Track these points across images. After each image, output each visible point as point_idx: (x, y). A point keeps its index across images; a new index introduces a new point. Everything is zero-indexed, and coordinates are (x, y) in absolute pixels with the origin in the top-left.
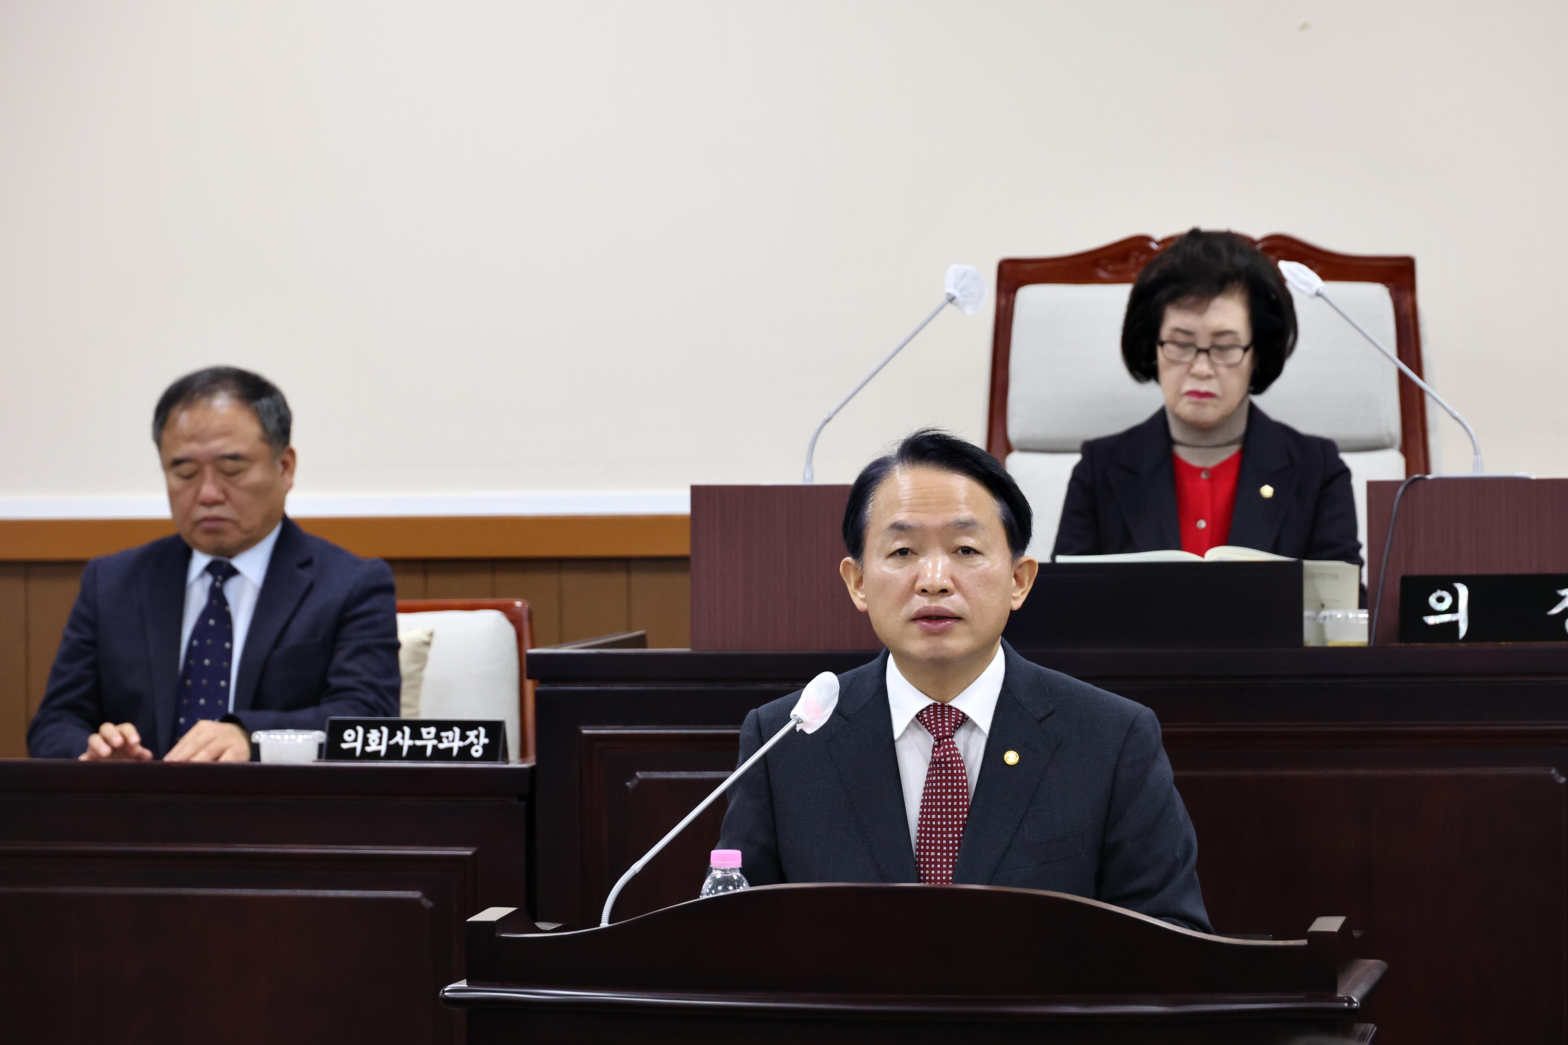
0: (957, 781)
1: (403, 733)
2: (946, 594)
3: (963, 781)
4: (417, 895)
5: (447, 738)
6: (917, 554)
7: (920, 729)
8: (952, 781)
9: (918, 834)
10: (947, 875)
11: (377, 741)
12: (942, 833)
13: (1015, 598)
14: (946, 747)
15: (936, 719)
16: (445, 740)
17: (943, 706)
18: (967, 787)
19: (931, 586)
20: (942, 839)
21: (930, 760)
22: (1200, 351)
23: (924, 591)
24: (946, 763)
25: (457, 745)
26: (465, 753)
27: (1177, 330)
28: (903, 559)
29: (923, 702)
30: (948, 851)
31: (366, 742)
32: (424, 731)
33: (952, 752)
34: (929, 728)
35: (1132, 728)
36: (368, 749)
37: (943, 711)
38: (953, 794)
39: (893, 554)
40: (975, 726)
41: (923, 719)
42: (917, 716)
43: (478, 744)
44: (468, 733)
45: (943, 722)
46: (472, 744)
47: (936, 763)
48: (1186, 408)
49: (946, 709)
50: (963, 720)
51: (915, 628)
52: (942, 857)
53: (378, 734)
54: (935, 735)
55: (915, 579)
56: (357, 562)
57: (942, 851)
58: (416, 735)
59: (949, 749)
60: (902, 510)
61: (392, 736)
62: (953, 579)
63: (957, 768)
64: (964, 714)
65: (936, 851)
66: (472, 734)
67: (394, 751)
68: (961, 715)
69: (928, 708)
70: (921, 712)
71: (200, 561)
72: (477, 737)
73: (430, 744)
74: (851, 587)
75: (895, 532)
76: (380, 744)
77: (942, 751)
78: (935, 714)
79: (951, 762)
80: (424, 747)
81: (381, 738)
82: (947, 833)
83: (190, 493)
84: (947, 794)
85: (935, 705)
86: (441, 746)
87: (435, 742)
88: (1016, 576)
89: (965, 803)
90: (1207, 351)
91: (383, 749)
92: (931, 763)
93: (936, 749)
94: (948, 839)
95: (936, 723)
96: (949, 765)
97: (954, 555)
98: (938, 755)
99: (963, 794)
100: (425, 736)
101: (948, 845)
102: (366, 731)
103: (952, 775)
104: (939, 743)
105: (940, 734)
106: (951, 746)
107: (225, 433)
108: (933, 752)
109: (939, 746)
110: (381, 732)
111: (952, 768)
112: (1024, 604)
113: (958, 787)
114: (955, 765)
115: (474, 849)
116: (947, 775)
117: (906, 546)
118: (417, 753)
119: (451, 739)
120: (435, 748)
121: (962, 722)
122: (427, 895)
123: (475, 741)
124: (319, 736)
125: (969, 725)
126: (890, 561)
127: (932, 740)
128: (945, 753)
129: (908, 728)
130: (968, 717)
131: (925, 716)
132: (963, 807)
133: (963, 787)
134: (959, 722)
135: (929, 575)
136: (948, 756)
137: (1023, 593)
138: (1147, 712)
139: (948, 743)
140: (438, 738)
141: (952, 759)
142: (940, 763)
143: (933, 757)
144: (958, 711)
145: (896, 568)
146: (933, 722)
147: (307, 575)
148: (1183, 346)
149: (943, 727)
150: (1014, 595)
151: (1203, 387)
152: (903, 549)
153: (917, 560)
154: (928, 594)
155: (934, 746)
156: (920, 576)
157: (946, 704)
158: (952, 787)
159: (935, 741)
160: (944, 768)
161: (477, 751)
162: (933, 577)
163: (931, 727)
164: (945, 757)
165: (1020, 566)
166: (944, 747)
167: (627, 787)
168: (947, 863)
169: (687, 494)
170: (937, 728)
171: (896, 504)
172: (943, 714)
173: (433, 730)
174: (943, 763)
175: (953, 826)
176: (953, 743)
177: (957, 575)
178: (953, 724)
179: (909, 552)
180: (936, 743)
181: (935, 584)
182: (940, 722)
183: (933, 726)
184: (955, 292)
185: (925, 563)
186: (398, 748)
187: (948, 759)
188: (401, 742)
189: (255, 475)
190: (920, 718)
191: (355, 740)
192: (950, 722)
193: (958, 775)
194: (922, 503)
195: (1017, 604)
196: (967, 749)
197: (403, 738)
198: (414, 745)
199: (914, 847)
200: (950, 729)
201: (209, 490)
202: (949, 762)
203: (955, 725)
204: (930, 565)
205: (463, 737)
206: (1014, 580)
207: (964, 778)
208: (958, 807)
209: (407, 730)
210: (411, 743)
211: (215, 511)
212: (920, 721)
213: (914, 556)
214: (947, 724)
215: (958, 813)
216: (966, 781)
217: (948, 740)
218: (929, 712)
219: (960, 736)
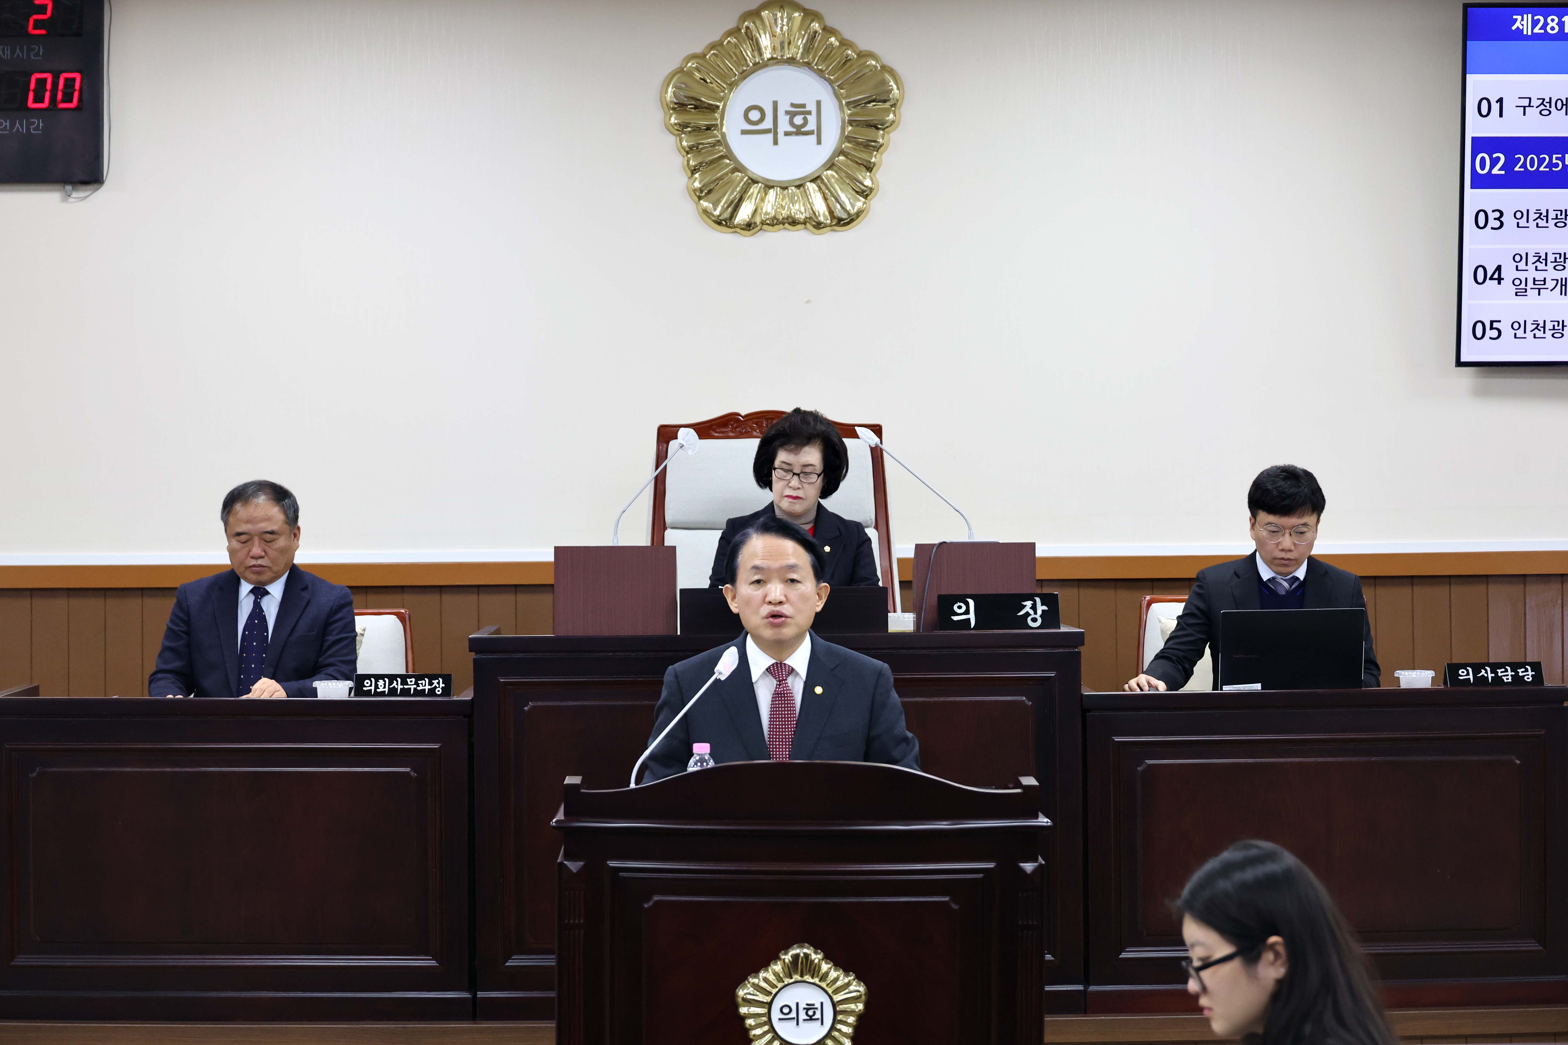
0: (790, 704)
1: (397, 681)
2: (782, 604)
3: (793, 704)
4: (408, 770)
5: (422, 684)
6: (766, 582)
7: (768, 676)
8: (788, 704)
9: (769, 733)
10: (786, 755)
11: (383, 686)
12: (782, 732)
13: (818, 606)
14: (785, 685)
15: (778, 670)
16: (420, 685)
17: (781, 663)
18: (795, 707)
19: (775, 600)
20: (782, 735)
21: (773, 692)
22: (794, 474)
23: (770, 602)
24: (784, 694)
25: (427, 687)
26: (432, 692)
27: (784, 462)
28: (759, 585)
29: (770, 661)
30: (786, 742)
31: (377, 687)
32: (409, 680)
33: (788, 688)
34: (774, 675)
35: (880, 674)
36: (378, 690)
37: (781, 666)
38: (788, 711)
39: (753, 583)
40: (797, 674)
41: (771, 670)
42: (767, 669)
43: (439, 687)
44: (433, 681)
45: (782, 672)
46: (436, 687)
47: (776, 694)
48: (785, 504)
49: (783, 665)
50: (792, 671)
51: (766, 622)
52: (782, 745)
53: (384, 683)
54: (778, 679)
55: (766, 596)
56: (333, 588)
57: (782, 742)
58: (404, 682)
59: (786, 687)
60: (758, 559)
61: (391, 683)
62: (785, 596)
63: (790, 697)
64: (792, 668)
65: (779, 741)
66: (435, 682)
67: (393, 692)
68: (790, 668)
69: (773, 665)
70: (769, 667)
71: (245, 588)
72: (438, 683)
73: (412, 687)
74: (729, 600)
75: (755, 571)
76: (385, 687)
77: (782, 687)
78: (777, 668)
79: (787, 693)
80: (410, 689)
81: (385, 684)
82: (785, 732)
83: (245, 550)
84: (785, 711)
85: (777, 663)
86: (418, 688)
87: (415, 686)
88: (818, 594)
89: (795, 715)
90: (798, 475)
91: (386, 690)
92: (774, 694)
93: (778, 687)
94: (786, 735)
95: (778, 672)
96: (786, 695)
97: (786, 583)
98: (780, 690)
99: (793, 711)
100: (409, 683)
101: (786, 738)
102: (376, 681)
103: (788, 700)
104: (780, 683)
105: (781, 678)
106: (787, 685)
107: (268, 519)
108: (776, 688)
109: (780, 685)
110: (385, 681)
111: (787, 697)
112: (823, 609)
113: (790, 707)
114: (789, 695)
115: (440, 744)
116: (785, 700)
117: (760, 578)
118: (405, 692)
119: (424, 685)
120: (415, 689)
121: (792, 672)
122: (413, 769)
123: (437, 686)
124: (350, 684)
125: (794, 674)
126: (752, 586)
127: (775, 682)
128: (784, 689)
129: (761, 676)
130: (795, 670)
131: (772, 669)
132: (793, 717)
133: (793, 707)
134: (790, 672)
135: (773, 594)
137: (822, 603)
138: (886, 665)
139: (785, 683)
140: (417, 684)
142: (781, 694)
143: (775, 691)
144: (789, 666)
145: (755, 590)
146: (776, 672)
147: (306, 595)
148: (787, 471)
149: (782, 674)
150: (818, 604)
151: (794, 494)
152: (758, 580)
153: (766, 586)
154: (772, 604)
155: (777, 685)
156: (768, 595)
157: (783, 663)
158: (788, 707)
160: (783, 697)
161: (439, 691)
162: (775, 595)
164: (784, 691)
165: (821, 589)
166: (783, 685)
167: (524, 710)
168: (786, 748)
169: (553, 550)
170: (779, 675)
171: (754, 555)
173: (413, 680)
175: (788, 728)
176: (787, 683)
177: (788, 594)
179: (762, 581)
180: (778, 683)
181: (777, 599)
182: (780, 672)
183: (777, 674)
184: (684, 443)
185: (771, 587)
186: (395, 689)
187: (785, 692)
188: (396, 687)
189: (281, 542)
190: (769, 670)
191: (371, 686)
192: (786, 672)
193: (790, 700)
194: (769, 554)
195: (819, 609)
196: (793, 686)
197: (397, 684)
198: (404, 688)
199: (767, 739)
200: (786, 676)
201: (256, 550)
203: (788, 674)
204: (773, 589)
205: (431, 684)
206: (817, 596)
207: (793, 702)
208: (791, 718)
209: (399, 680)
210: (402, 687)
211: (260, 562)
212: (768, 672)
213: (765, 584)
214: (784, 673)
215: (791, 721)
218: (773, 667)
219: (790, 680)
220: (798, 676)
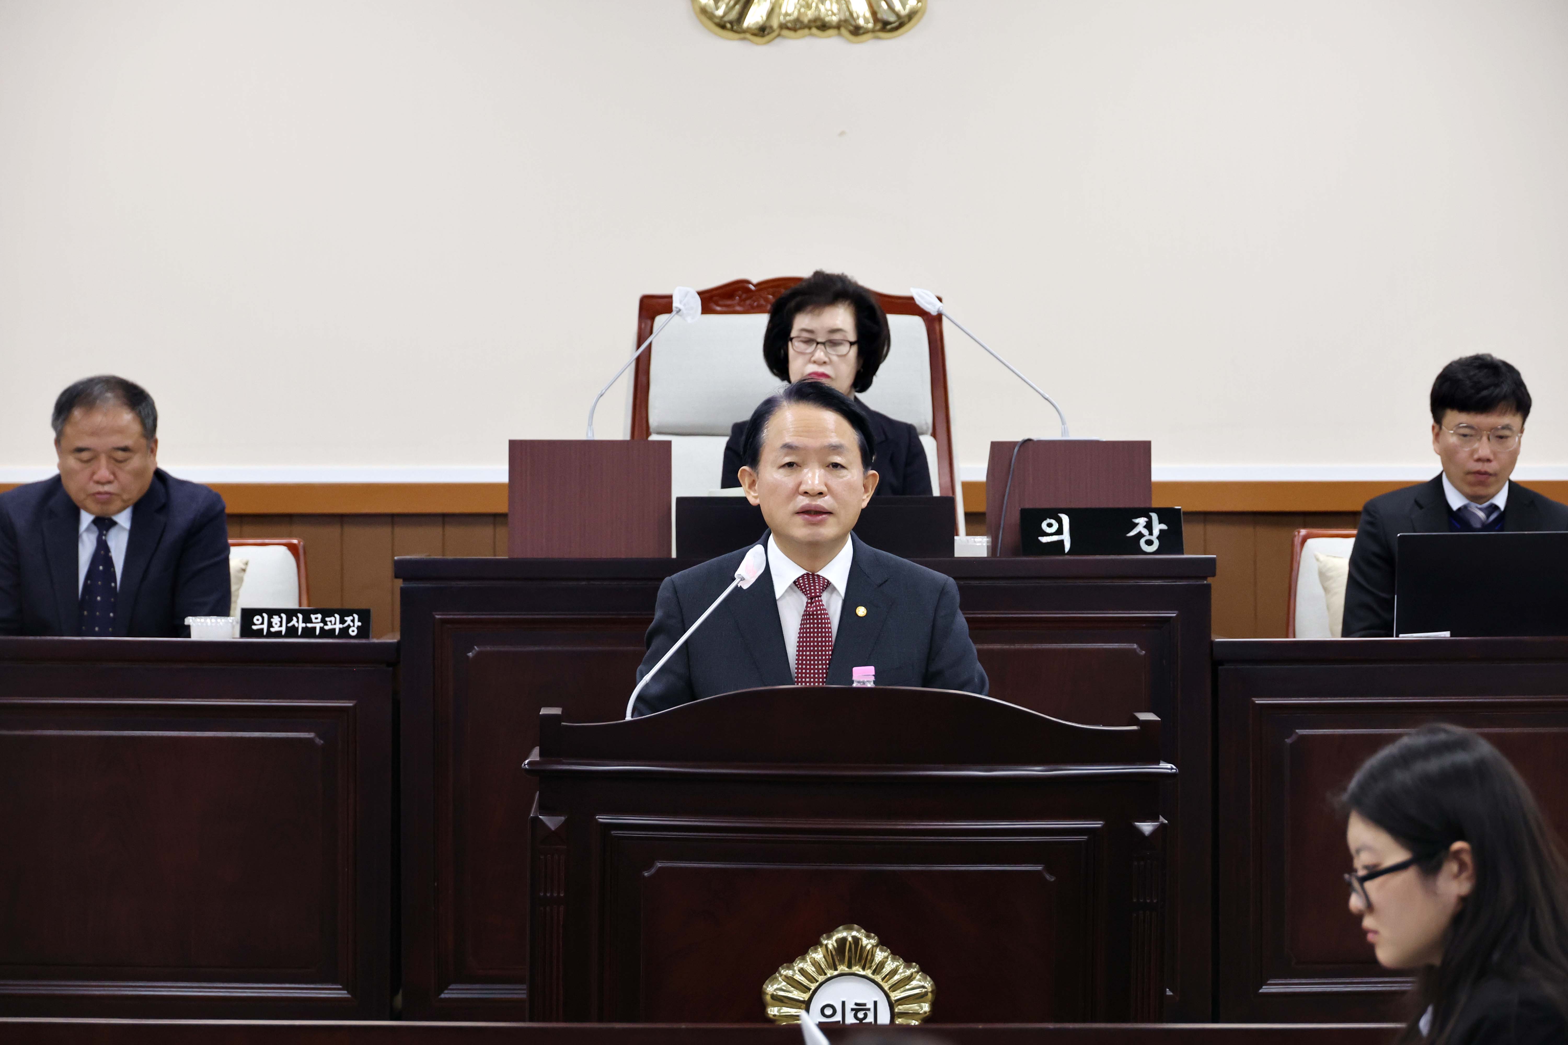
0: (825, 628)
1: (297, 618)
2: (821, 496)
4: (311, 735)
5: (330, 621)
6: (800, 466)
7: (796, 592)
8: (822, 628)
11: (279, 624)
12: (814, 665)
13: (864, 499)
14: (818, 603)
15: (809, 584)
16: (329, 623)
17: (813, 575)
18: (831, 632)
19: (813, 489)
20: (814, 669)
21: (802, 613)
22: (818, 344)
23: (806, 493)
24: (817, 615)
25: (338, 626)
26: (344, 632)
27: (803, 330)
28: (791, 469)
29: (798, 572)
31: (270, 625)
32: (313, 617)
33: (822, 607)
34: (804, 590)
35: (942, 591)
36: (272, 630)
37: (813, 578)
38: (822, 637)
39: (783, 466)
40: (834, 589)
41: (800, 584)
42: (795, 582)
43: (354, 626)
44: (346, 618)
45: (814, 586)
46: (349, 626)
47: (806, 615)
49: (816, 577)
51: (799, 519)
53: (279, 619)
54: (809, 595)
55: (800, 484)
58: (307, 620)
59: (820, 606)
60: (789, 435)
61: (289, 620)
62: (826, 485)
63: (825, 619)
64: (828, 581)
66: (349, 618)
67: (292, 632)
68: (826, 581)
69: (803, 576)
70: (798, 579)
72: (353, 620)
73: (318, 626)
74: (747, 489)
75: (785, 450)
76: (281, 626)
77: (814, 606)
78: (809, 580)
79: (821, 614)
80: (315, 628)
81: (281, 622)
84: (818, 637)
85: (808, 574)
86: (326, 628)
87: (322, 625)
88: (865, 484)
89: (830, 644)
91: (283, 629)
92: (803, 616)
93: (809, 605)
94: (819, 670)
95: (810, 586)
96: (820, 617)
97: (827, 468)
98: (811, 609)
99: (829, 637)
100: (314, 620)
101: (818, 673)
102: (270, 617)
103: (822, 623)
104: (812, 601)
105: (813, 594)
106: (821, 603)
108: (807, 607)
109: (812, 603)
110: (281, 617)
111: (821, 619)
113: (825, 633)
114: (823, 616)
115: (354, 702)
116: (818, 623)
117: (793, 461)
118: (309, 632)
119: (333, 622)
120: (322, 629)
121: (827, 586)
122: (319, 735)
123: (352, 624)
124: (235, 621)
125: (829, 589)
126: (781, 470)
127: (805, 600)
128: (816, 608)
129: (786, 591)
130: (831, 583)
131: (801, 581)
132: (829, 646)
133: (828, 632)
134: (825, 586)
135: (810, 482)
136: (819, 610)
137: (869, 496)
138: (950, 580)
139: (819, 601)
140: (324, 621)
141: (821, 612)
142: (813, 615)
143: (806, 611)
144: (824, 578)
145: (785, 476)
146: (807, 586)
148: (808, 341)
149: (815, 589)
150: (864, 497)
151: (819, 370)
152: (790, 463)
153: (801, 471)
154: (808, 495)
155: (807, 603)
156: (803, 482)
157: (816, 574)
158: (822, 632)
159: (808, 599)
160: (815, 619)
161: (354, 631)
162: (813, 483)
163: (806, 590)
164: (817, 610)
165: (868, 477)
166: (816, 604)
167: (468, 657)
170: (810, 590)
171: (785, 431)
172: (814, 580)
173: (319, 616)
174: (815, 615)
175: (822, 660)
176: (821, 601)
177: (830, 483)
178: (821, 588)
179: (795, 465)
180: (809, 601)
181: (815, 488)
182: (812, 586)
183: (808, 589)
185: (807, 473)
186: (295, 628)
187: (819, 612)
188: (296, 625)
189: (136, 462)
190: (797, 583)
191: (263, 623)
192: (819, 586)
193: (825, 623)
194: (803, 430)
195: (865, 503)
196: (829, 605)
197: (297, 622)
198: (306, 627)
199: (794, 675)
200: (819, 591)
201: (103, 473)
202: (819, 614)
203: (823, 588)
204: (810, 475)
205: (342, 621)
206: (863, 487)
207: (829, 626)
208: (825, 646)
209: (300, 616)
210: (304, 625)
211: (107, 488)
212: (796, 585)
213: (799, 468)
214: (817, 587)
215: (825, 651)
216: (830, 628)
217: (818, 599)
218: (803, 579)
219: (825, 597)
220: (835, 592)
